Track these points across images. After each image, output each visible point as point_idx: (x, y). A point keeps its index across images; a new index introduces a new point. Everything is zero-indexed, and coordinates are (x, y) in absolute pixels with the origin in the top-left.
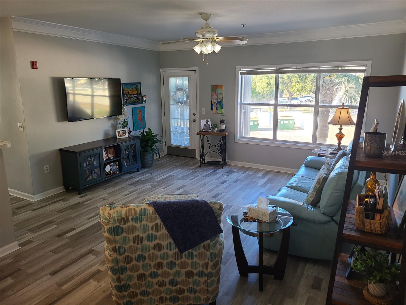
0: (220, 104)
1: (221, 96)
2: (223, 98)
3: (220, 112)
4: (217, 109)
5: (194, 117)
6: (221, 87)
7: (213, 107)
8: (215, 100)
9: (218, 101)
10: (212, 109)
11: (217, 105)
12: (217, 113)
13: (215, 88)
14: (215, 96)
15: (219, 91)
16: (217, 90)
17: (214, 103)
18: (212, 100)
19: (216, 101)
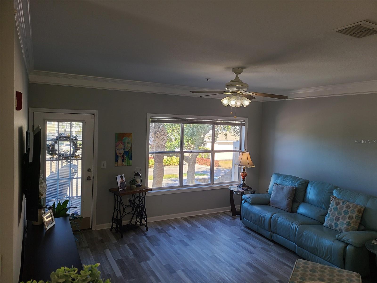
0: (128, 155)
1: (129, 145)
2: (131, 147)
3: (127, 164)
4: (123, 161)
5: (90, 174)
6: (129, 135)
7: (118, 159)
8: (121, 150)
9: (125, 151)
10: (116, 161)
11: (123, 156)
12: (123, 165)
13: (120, 137)
14: (121, 146)
15: (126, 140)
16: (124, 138)
17: (120, 154)
18: (117, 151)
19: (122, 152)
